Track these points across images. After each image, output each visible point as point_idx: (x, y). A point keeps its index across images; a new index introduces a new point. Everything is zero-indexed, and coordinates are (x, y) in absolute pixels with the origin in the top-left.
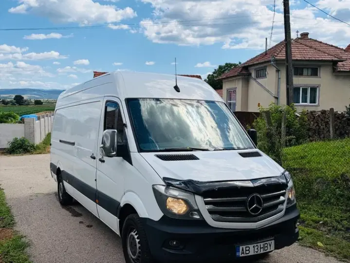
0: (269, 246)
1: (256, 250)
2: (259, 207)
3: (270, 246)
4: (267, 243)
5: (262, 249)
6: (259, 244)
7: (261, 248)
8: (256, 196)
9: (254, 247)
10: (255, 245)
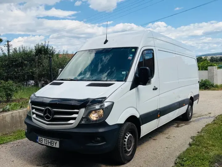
0: (54, 144)
1: (46, 142)
2: (50, 116)
3: (56, 144)
4: (53, 141)
5: (49, 144)
6: (48, 140)
7: (49, 142)
8: (49, 108)
9: (45, 140)
10: (46, 139)
